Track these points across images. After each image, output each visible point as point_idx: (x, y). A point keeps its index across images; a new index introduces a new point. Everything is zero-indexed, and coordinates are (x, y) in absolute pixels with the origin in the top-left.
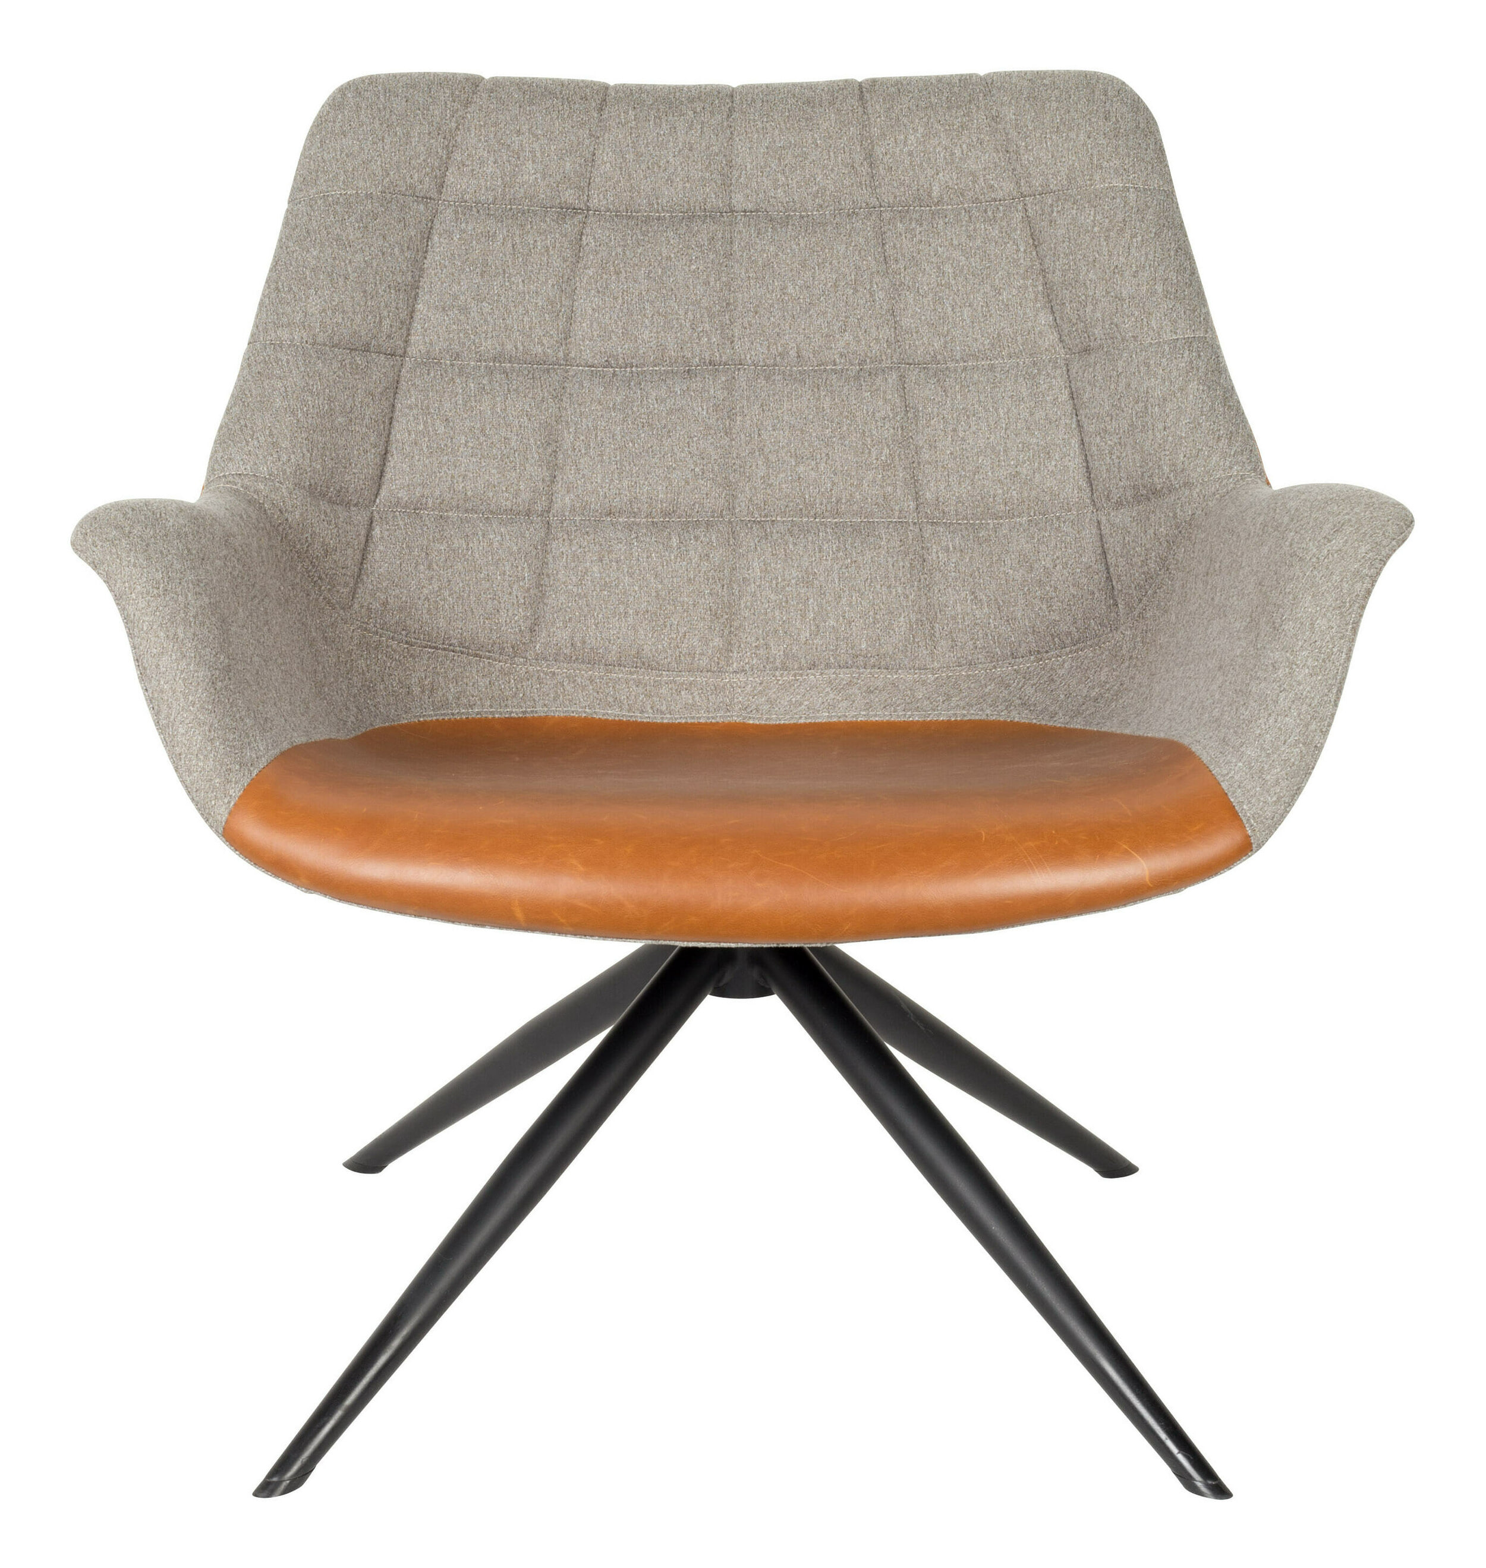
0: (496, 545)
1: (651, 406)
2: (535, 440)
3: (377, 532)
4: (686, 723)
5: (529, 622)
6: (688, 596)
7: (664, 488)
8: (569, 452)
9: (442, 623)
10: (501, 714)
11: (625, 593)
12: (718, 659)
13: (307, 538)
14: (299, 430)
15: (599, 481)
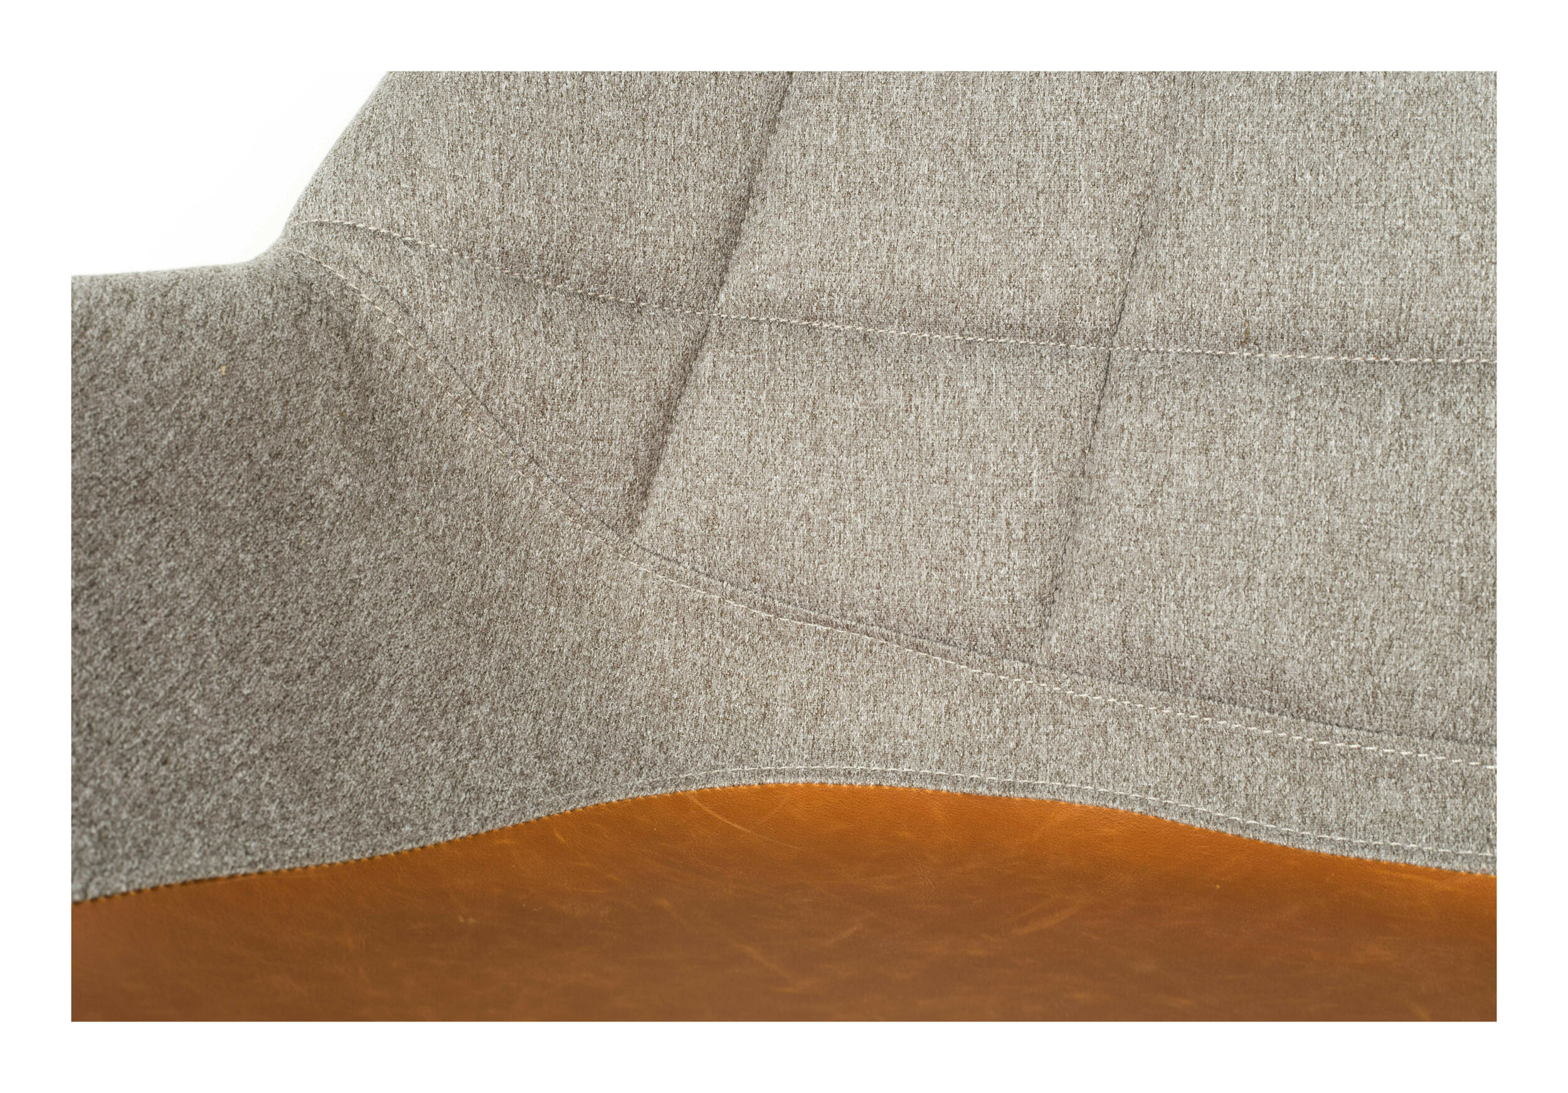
0: (973, 403)
1: (1370, 86)
2: (1090, 170)
3: (705, 366)
4: (1376, 862)
5: (1035, 583)
6: (1408, 549)
7: (1377, 282)
8: (1168, 198)
9: (836, 571)
10: (955, 784)
11: (1252, 532)
12: (1475, 710)
13: (480, 370)
14: (478, 131)
15: (1223, 263)
